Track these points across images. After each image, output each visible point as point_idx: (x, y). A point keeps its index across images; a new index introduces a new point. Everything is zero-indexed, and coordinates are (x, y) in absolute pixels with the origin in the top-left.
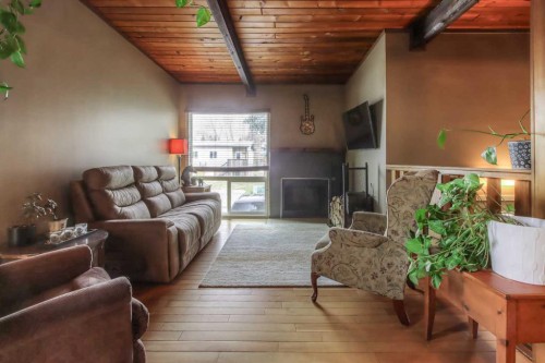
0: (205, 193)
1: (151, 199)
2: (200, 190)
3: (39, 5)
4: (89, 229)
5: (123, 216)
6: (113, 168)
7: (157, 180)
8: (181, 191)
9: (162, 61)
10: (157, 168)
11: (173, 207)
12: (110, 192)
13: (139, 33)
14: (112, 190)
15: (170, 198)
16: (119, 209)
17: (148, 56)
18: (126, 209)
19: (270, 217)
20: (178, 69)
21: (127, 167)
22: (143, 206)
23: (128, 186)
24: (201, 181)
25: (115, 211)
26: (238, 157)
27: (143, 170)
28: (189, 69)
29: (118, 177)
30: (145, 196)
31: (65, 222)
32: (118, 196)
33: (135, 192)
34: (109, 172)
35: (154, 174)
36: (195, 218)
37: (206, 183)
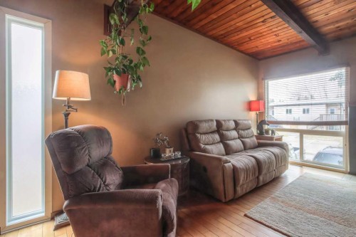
0: (274, 142)
1: (228, 142)
2: (271, 139)
3: (150, 38)
4: (181, 155)
5: (204, 151)
6: (201, 121)
7: (235, 129)
8: (254, 139)
9: (242, 48)
10: (235, 121)
11: (245, 149)
12: (198, 135)
13: (222, 35)
14: (201, 134)
15: (243, 142)
16: (203, 146)
17: (232, 47)
18: (207, 147)
19: (350, 173)
20: (254, 50)
21: (212, 120)
22: (221, 146)
23: (213, 132)
24: (273, 132)
25: (200, 147)
26: (332, 113)
27: (223, 123)
28: (261, 48)
29: (204, 127)
30: (223, 139)
31: (172, 149)
32: (203, 138)
33: (217, 137)
34: (198, 123)
35: (232, 125)
36: (253, 160)
37: (278, 134)
